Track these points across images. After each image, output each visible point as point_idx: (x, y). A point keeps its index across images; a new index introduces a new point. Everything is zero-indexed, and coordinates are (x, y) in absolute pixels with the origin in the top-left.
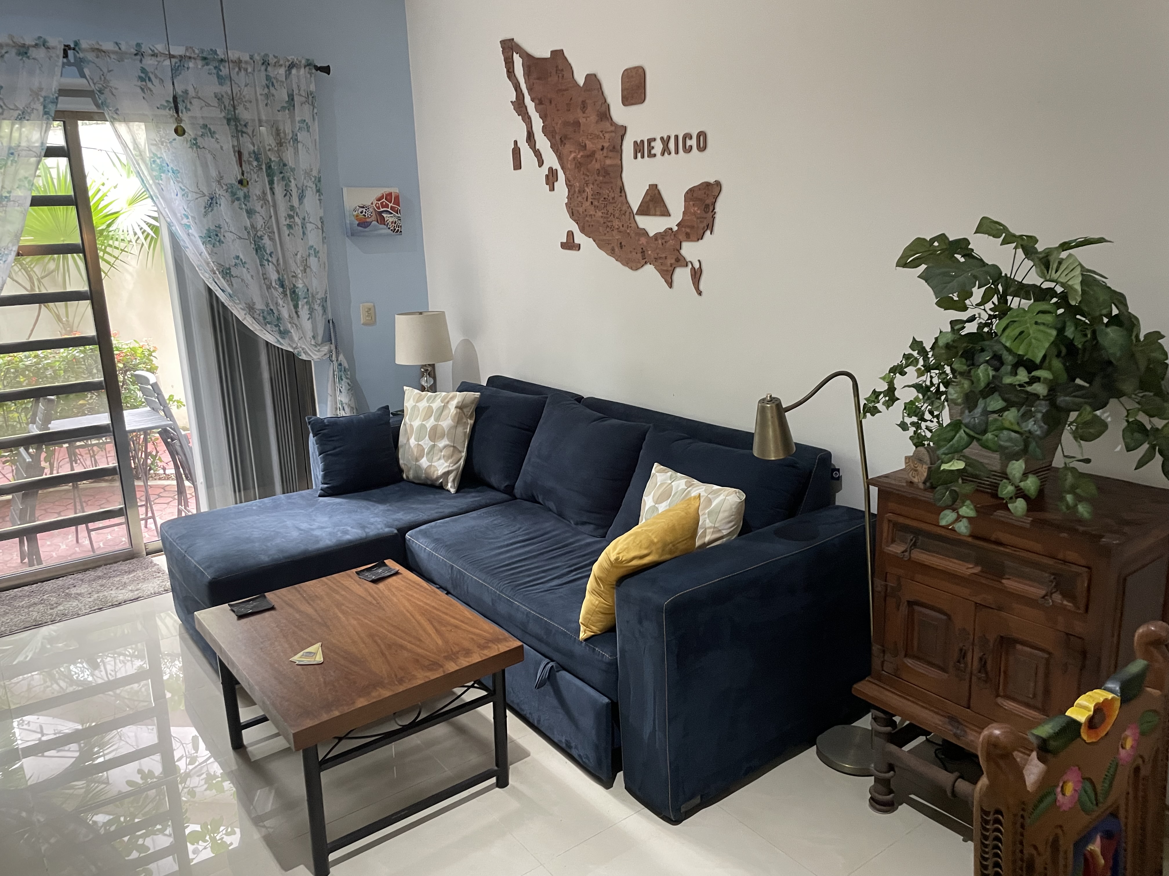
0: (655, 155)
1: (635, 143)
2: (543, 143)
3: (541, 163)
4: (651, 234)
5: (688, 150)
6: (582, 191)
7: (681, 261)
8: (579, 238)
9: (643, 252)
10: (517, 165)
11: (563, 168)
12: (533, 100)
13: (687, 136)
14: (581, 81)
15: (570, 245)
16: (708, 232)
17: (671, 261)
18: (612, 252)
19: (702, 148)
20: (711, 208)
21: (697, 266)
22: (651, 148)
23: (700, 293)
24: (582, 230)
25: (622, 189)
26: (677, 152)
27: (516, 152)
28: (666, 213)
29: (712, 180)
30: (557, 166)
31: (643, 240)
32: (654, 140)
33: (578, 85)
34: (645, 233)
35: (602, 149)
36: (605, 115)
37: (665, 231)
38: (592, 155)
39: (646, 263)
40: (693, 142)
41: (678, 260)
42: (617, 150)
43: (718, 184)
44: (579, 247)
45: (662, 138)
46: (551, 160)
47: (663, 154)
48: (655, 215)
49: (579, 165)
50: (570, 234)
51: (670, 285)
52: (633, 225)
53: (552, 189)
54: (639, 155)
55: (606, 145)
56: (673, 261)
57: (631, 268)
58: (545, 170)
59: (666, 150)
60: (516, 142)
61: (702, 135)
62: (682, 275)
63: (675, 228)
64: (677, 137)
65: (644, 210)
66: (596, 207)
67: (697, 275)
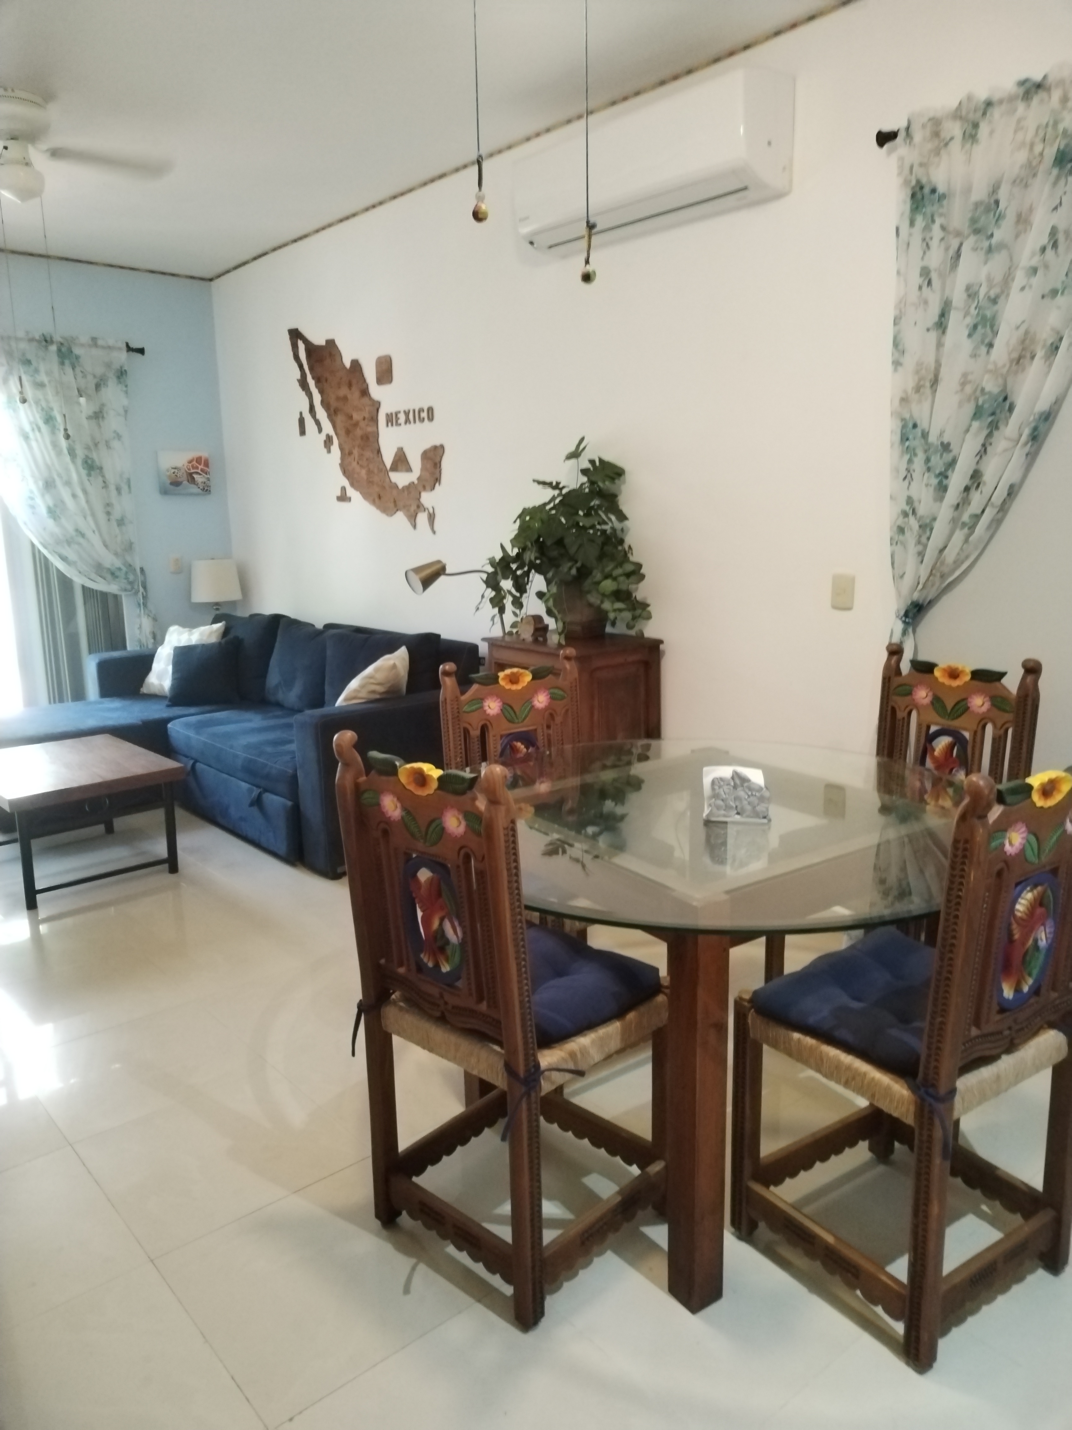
0: (400, 425)
1: (387, 415)
2: (321, 414)
3: (320, 430)
4: (400, 486)
5: (422, 420)
6: (350, 453)
7: (420, 507)
8: (351, 492)
9: (395, 502)
10: (303, 432)
11: (336, 434)
12: (313, 378)
13: (421, 410)
14: (348, 364)
15: (343, 498)
16: (437, 484)
17: (413, 508)
18: (373, 502)
19: (431, 418)
20: (438, 465)
21: (431, 511)
22: (397, 419)
23: (434, 532)
24: (352, 485)
25: (379, 451)
26: (415, 422)
27: (302, 421)
28: (409, 469)
29: (438, 443)
30: (332, 432)
31: (395, 492)
32: (400, 412)
33: (346, 368)
34: (396, 486)
35: (364, 419)
36: (365, 392)
37: (410, 484)
38: (356, 425)
39: (397, 510)
40: (424, 415)
41: (418, 507)
42: (374, 420)
43: (442, 447)
44: (349, 499)
45: (405, 412)
46: (328, 427)
47: (406, 423)
48: (401, 471)
49: (348, 432)
50: (343, 489)
51: (415, 527)
52: (387, 480)
53: (329, 451)
54: (390, 424)
55: (367, 415)
56: (416, 507)
57: (387, 515)
58: (323, 437)
59: (407, 421)
60: (301, 413)
61: (430, 410)
62: (422, 518)
63: (416, 482)
64: (414, 411)
65: (395, 468)
66: (362, 466)
67: (432, 518)
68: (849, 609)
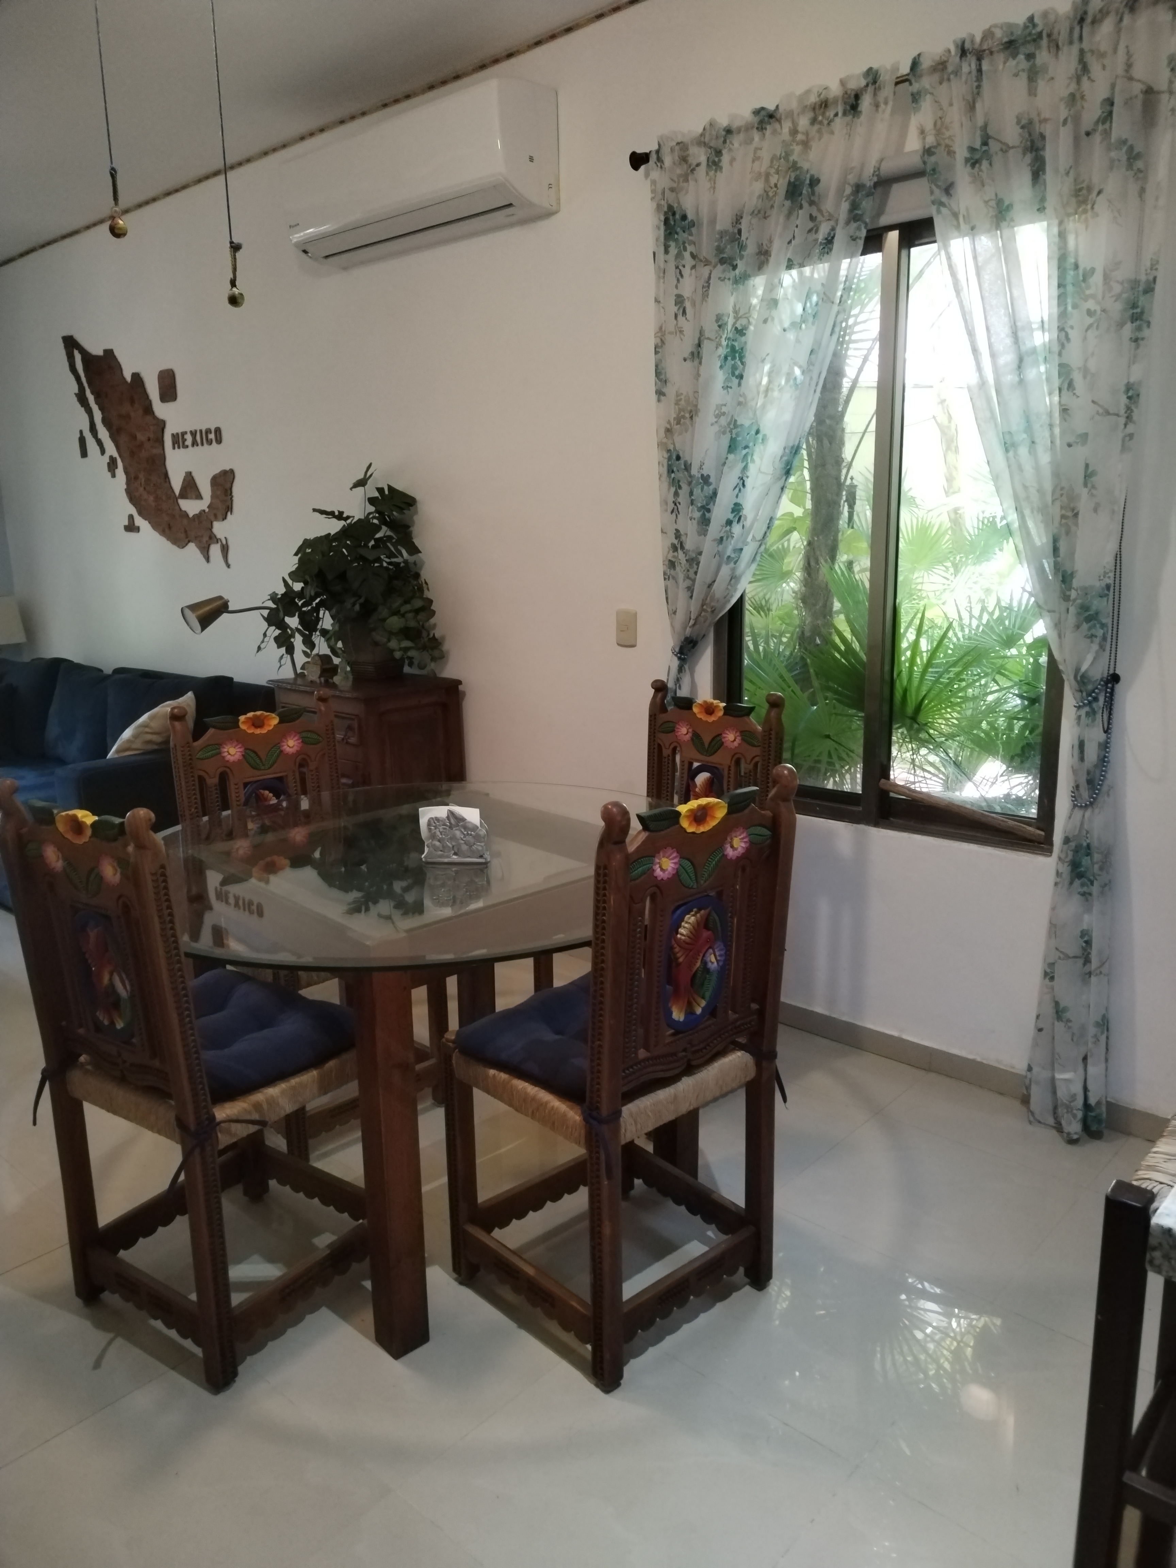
0: (187, 447)
1: (173, 435)
2: (103, 433)
3: (103, 452)
4: (191, 515)
5: (210, 442)
6: (136, 478)
7: (213, 539)
8: (139, 521)
9: (186, 532)
10: (84, 454)
11: (120, 456)
12: (92, 393)
13: (208, 431)
14: (129, 378)
15: (131, 527)
16: (229, 513)
17: (205, 539)
18: (163, 533)
19: (219, 441)
20: (229, 492)
21: (224, 542)
22: (184, 440)
23: (228, 566)
24: (140, 513)
25: (166, 476)
26: (202, 444)
27: (82, 441)
28: (199, 497)
29: (228, 469)
30: (115, 454)
31: (185, 521)
32: (186, 433)
33: (127, 382)
34: (185, 514)
35: (149, 440)
36: (148, 409)
37: (200, 513)
38: (141, 446)
39: (189, 542)
40: (212, 436)
41: (210, 538)
42: (161, 442)
43: (232, 471)
44: (137, 529)
45: (191, 432)
46: (111, 449)
47: (193, 445)
48: (191, 498)
49: (132, 454)
50: (131, 517)
51: (208, 560)
52: (177, 508)
53: (114, 476)
54: (176, 446)
55: (152, 436)
56: (207, 539)
57: (179, 547)
58: (106, 459)
59: (194, 443)
60: (81, 432)
61: (218, 431)
62: (215, 550)
63: (207, 510)
64: (201, 431)
65: (184, 495)
66: (149, 493)
67: (225, 550)
68: (634, 646)
